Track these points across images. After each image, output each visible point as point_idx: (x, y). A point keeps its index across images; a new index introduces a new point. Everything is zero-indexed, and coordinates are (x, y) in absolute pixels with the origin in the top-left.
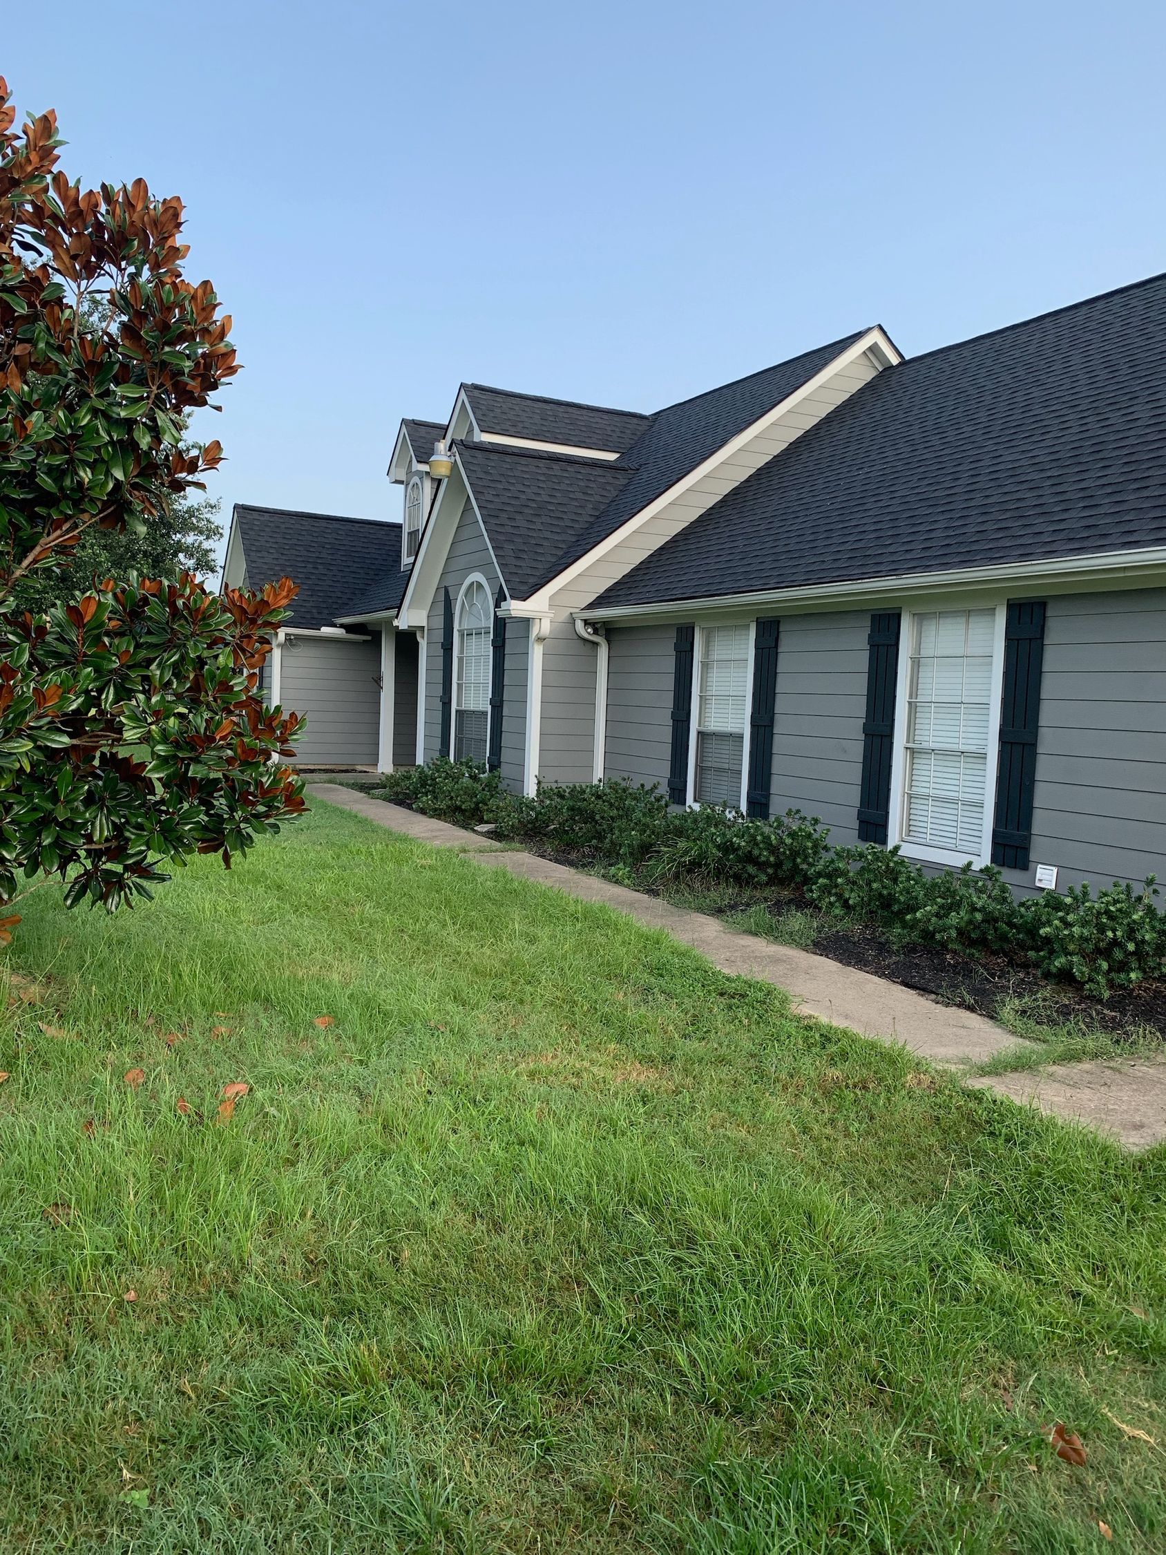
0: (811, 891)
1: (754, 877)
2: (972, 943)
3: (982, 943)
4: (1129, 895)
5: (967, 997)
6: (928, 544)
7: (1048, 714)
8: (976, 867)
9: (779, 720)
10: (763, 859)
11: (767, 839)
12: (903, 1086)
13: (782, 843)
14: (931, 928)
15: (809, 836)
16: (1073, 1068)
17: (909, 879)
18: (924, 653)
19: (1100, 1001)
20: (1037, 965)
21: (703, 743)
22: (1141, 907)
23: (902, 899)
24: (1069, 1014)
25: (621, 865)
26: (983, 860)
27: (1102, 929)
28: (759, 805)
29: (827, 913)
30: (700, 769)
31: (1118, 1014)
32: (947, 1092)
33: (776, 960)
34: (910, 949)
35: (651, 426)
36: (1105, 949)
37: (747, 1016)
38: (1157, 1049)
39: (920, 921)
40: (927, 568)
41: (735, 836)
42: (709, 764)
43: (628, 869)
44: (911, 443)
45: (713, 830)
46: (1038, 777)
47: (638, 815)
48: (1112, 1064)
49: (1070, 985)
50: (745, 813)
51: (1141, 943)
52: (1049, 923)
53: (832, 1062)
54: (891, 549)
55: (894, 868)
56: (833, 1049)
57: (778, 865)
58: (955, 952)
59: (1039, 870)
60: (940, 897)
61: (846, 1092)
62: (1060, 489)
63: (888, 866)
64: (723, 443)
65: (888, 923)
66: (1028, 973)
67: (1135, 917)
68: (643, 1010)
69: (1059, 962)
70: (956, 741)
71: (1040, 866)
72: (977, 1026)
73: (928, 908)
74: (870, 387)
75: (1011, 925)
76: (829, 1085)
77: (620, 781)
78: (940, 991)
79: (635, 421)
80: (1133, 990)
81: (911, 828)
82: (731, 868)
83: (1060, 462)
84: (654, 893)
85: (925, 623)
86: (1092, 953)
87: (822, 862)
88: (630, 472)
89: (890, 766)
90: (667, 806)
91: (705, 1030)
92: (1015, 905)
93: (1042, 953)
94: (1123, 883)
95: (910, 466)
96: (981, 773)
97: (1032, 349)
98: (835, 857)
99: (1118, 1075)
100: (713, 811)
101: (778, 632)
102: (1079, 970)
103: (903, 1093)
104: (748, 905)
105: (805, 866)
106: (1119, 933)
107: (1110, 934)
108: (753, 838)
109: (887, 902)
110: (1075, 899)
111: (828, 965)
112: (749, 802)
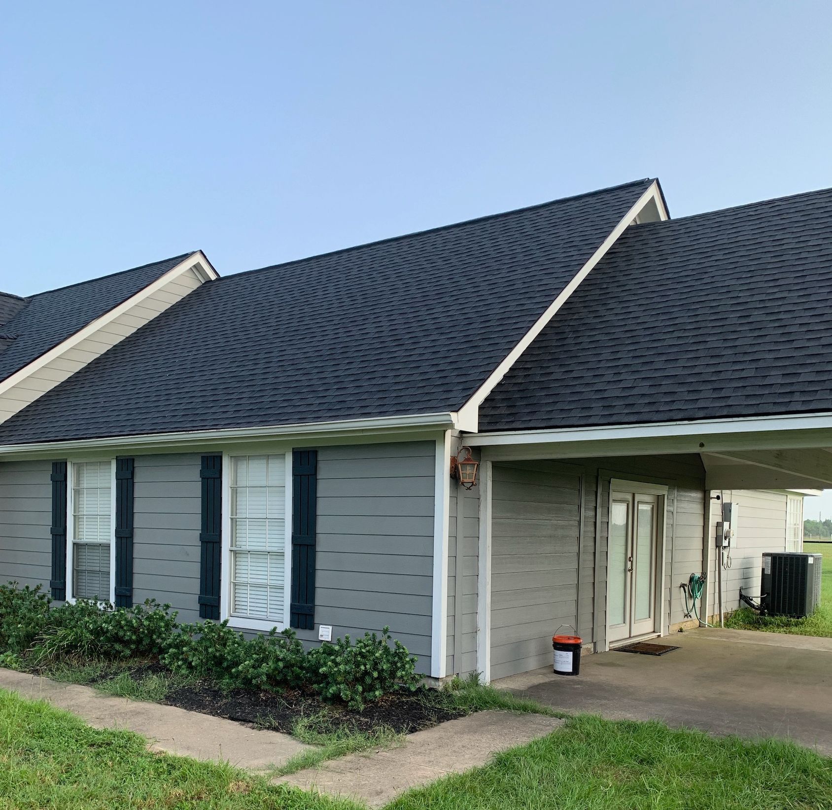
0: (164, 658)
1: (120, 653)
2: (278, 683)
3: (284, 683)
4: (374, 641)
5: (273, 721)
6: (238, 408)
7: (322, 525)
8: (279, 630)
9: (137, 532)
10: (127, 638)
11: (129, 623)
12: (227, 793)
13: (142, 625)
14: (249, 677)
15: (162, 618)
16: (341, 760)
17: (234, 643)
18: (240, 484)
19: (358, 713)
20: (319, 693)
21: (78, 552)
22: (381, 648)
23: (229, 658)
24: (339, 724)
25: (9, 653)
26: (285, 625)
27: (358, 665)
28: (125, 597)
29: (176, 673)
30: (76, 572)
31: (369, 720)
32: (257, 791)
33: (137, 713)
34: (236, 693)
35: (27, 307)
36: (361, 677)
37: (111, 759)
38: (392, 739)
39: (242, 672)
40: (238, 425)
41: (105, 622)
42: (84, 568)
43: (15, 655)
44: (225, 336)
45: (86, 619)
46: (318, 567)
47: (23, 610)
48: (365, 754)
49: (340, 704)
50: (113, 605)
51: (381, 672)
52: (325, 664)
53: (176, 784)
54: (213, 410)
55: (224, 636)
56: (176, 773)
57: (139, 642)
58: (266, 691)
59: (320, 629)
60: (256, 654)
61: (185, 804)
62: (322, 376)
63: (219, 635)
64: (86, 324)
65: (220, 677)
66: (314, 700)
67: (377, 655)
68: (24, 767)
69: (332, 690)
70: (264, 544)
71: (321, 626)
72: (280, 741)
73: (247, 663)
74: (196, 293)
75: (302, 668)
76: (174, 800)
77: (7, 584)
78: (256, 720)
79: (12, 301)
80: (378, 702)
81: (237, 607)
82: (101, 648)
83: (322, 357)
84: (36, 672)
85: (239, 463)
86: (353, 681)
87: (172, 637)
88: (8, 340)
89: (220, 564)
90: (49, 602)
91: (76, 775)
92: (305, 653)
93: (321, 685)
94: (371, 633)
95: (224, 352)
96: (281, 566)
97: (304, 279)
98: (181, 632)
99: (368, 761)
100: (87, 604)
101: (134, 468)
102: (344, 694)
103: (227, 797)
104: (116, 674)
105: (159, 641)
106: (368, 666)
107: (362, 667)
108: (119, 622)
109: (219, 661)
110: (341, 646)
111: (176, 712)
112: (118, 596)
